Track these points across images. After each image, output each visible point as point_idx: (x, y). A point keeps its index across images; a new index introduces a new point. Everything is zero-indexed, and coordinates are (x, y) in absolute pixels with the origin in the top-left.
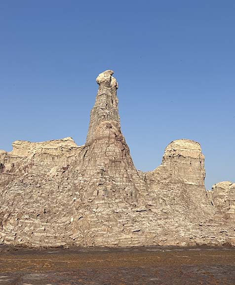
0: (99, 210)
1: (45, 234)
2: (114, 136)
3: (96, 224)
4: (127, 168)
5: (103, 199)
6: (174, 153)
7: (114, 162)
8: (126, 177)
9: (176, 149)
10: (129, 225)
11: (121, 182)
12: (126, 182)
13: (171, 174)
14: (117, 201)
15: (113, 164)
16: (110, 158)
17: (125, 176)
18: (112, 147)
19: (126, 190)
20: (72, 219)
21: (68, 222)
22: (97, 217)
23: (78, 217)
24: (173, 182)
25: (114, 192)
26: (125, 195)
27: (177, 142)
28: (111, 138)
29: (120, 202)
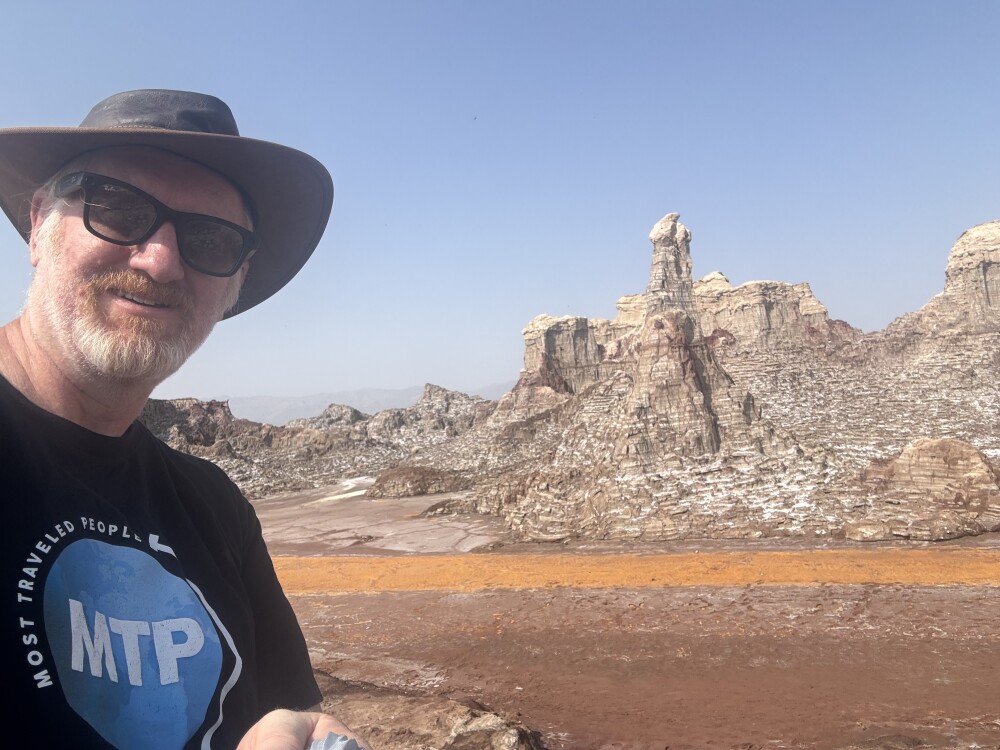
0: (626, 478)
1: (550, 519)
2: (666, 341)
3: (617, 503)
4: (693, 394)
5: (635, 460)
6: (969, 259)
7: (667, 387)
8: (690, 412)
9: (972, 250)
10: (669, 503)
11: (679, 421)
12: (691, 419)
13: (967, 313)
14: (667, 456)
15: (665, 391)
16: (659, 382)
17: (688, 408)
18: (663, 362)
19: (687, 435)
20: (587, 495)
21: (581, 499)
22: (620, 490)
23: (594, 492)
24: (973, 330)
25: (661, 441)
26: (684, 444)
27: (975, 233)
28: (663, 346)
29: (670, 459)
